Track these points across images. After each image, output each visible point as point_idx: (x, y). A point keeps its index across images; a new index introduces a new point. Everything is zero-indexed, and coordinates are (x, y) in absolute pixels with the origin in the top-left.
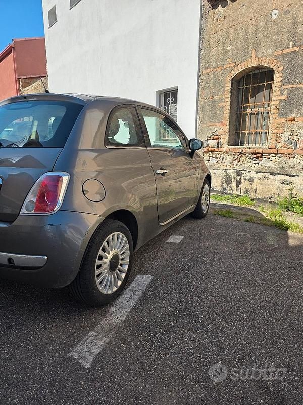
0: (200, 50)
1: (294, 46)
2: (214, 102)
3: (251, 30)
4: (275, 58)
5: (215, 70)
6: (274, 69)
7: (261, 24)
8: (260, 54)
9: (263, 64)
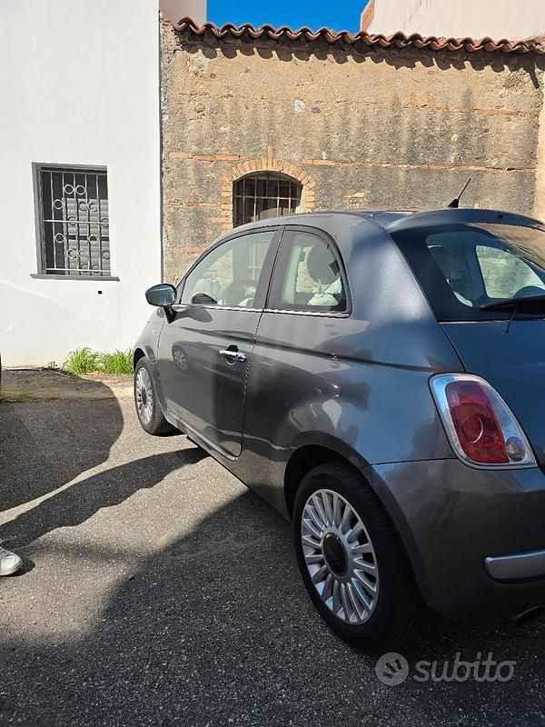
0: (161, 114)
1: (328, 159)
2: (199, 213)
3: (263, 115)
4: (304, 167)
5: (199, 158)
6: (303, 183)
7: (279, 112)
8: (280, 155)
9: (285, 172)
